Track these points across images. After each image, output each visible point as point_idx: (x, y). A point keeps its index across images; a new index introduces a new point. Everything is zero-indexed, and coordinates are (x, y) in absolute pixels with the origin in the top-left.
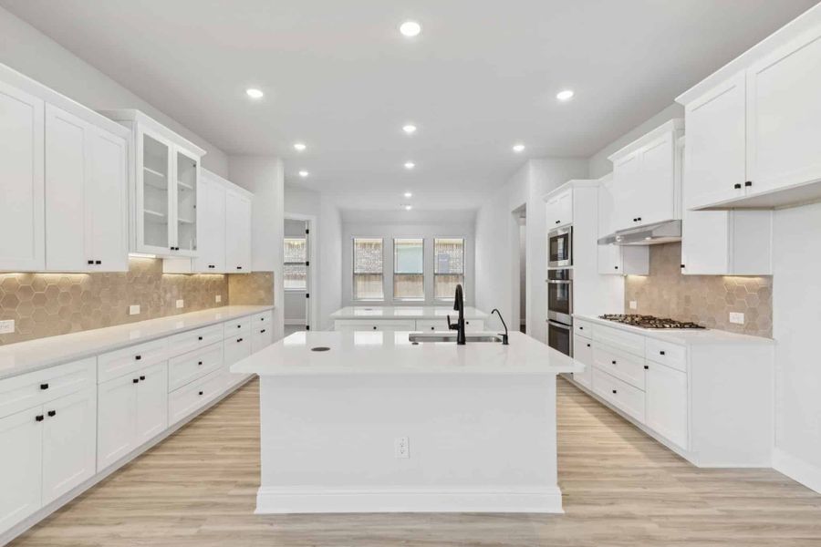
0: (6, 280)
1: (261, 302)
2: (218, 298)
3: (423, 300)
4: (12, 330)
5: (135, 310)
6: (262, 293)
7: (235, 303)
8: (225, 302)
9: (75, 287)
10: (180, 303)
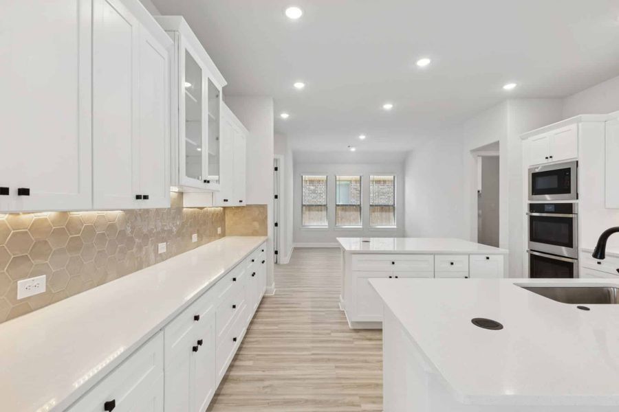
0: (36, 221)
1: (255, 233)
2: (219, 230)
3: (361, 227)
4: (43, 289)
5: (162, 248)
6: (256, 224)
7: (231, 234)
8: (223, 235)
9: (111, 227)
10: (195, 237)
